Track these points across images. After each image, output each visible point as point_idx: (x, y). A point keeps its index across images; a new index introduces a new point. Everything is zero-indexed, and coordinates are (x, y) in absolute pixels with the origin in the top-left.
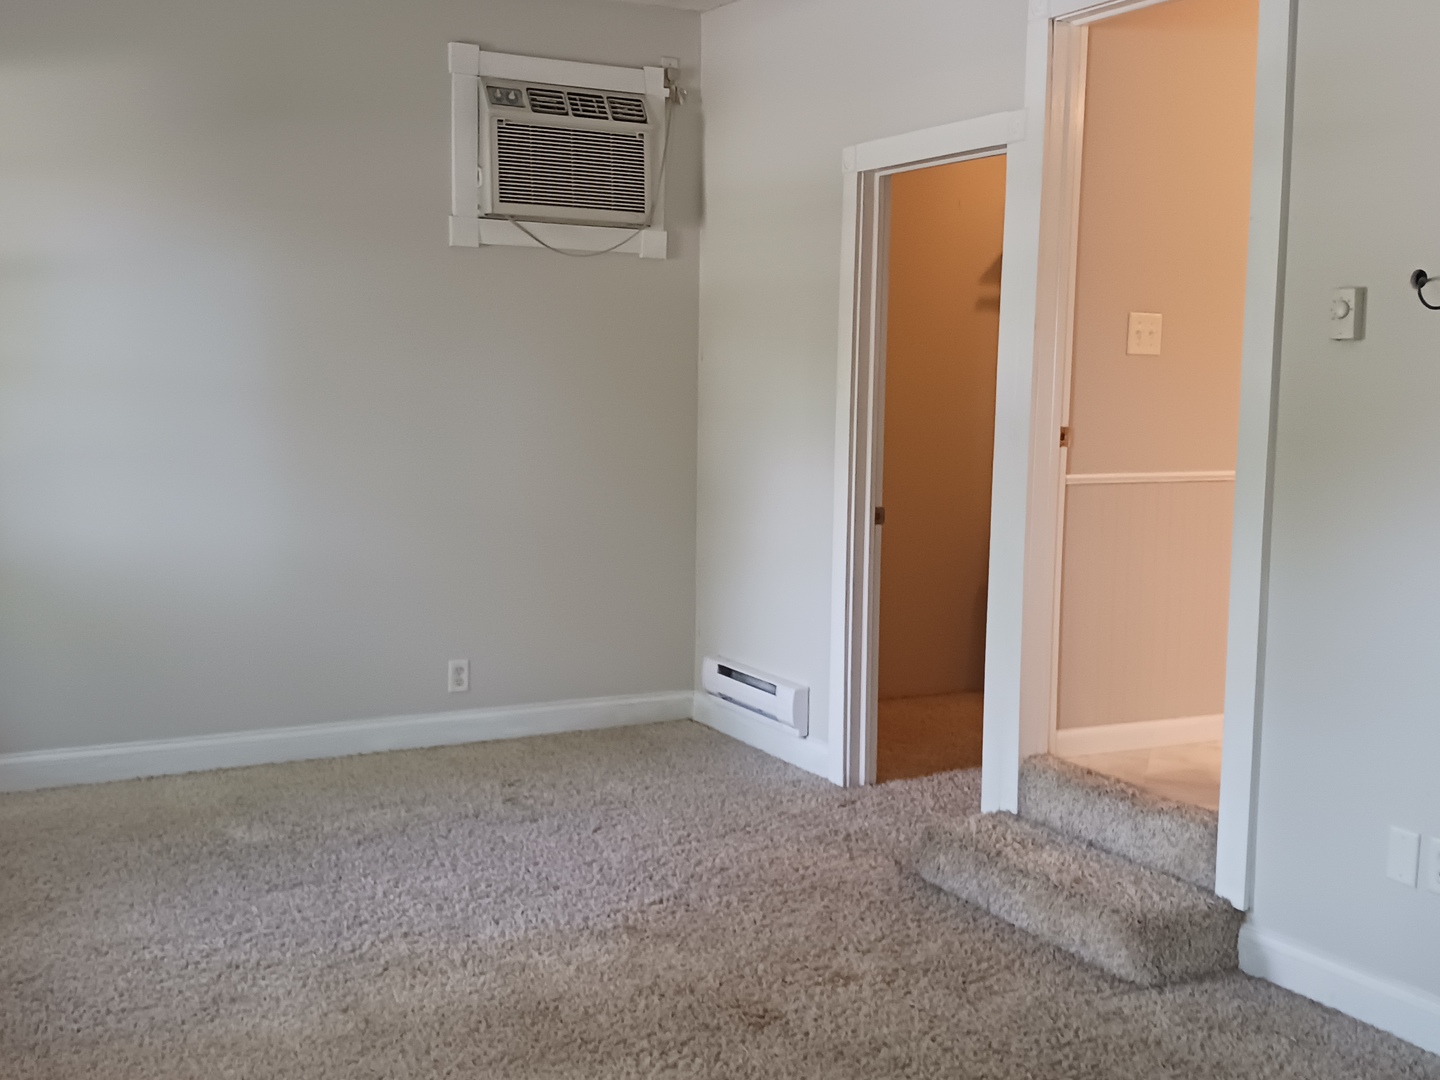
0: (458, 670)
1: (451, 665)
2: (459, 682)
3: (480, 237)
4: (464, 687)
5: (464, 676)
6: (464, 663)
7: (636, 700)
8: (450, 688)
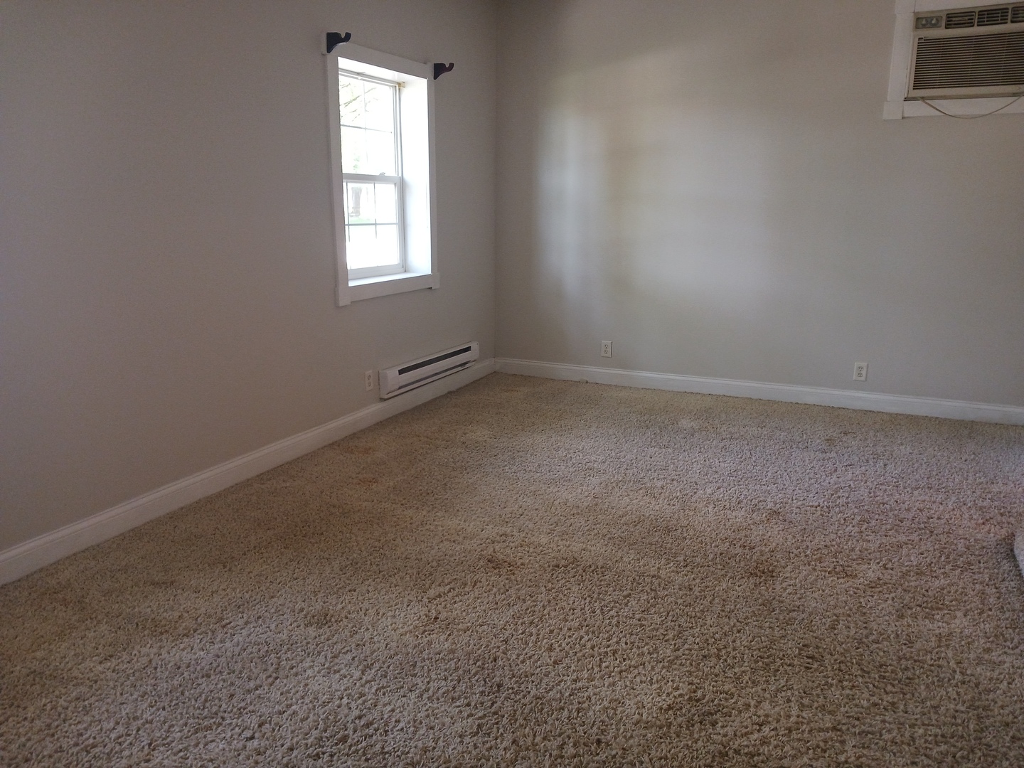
0: (860, 368)
1: (856, 364)
2: (860, 375)
3: (903, 113)
4: (863, 378)
5: (864, 372)
6: (864, 364)
7: (984, 406)
8: (854, 377)
